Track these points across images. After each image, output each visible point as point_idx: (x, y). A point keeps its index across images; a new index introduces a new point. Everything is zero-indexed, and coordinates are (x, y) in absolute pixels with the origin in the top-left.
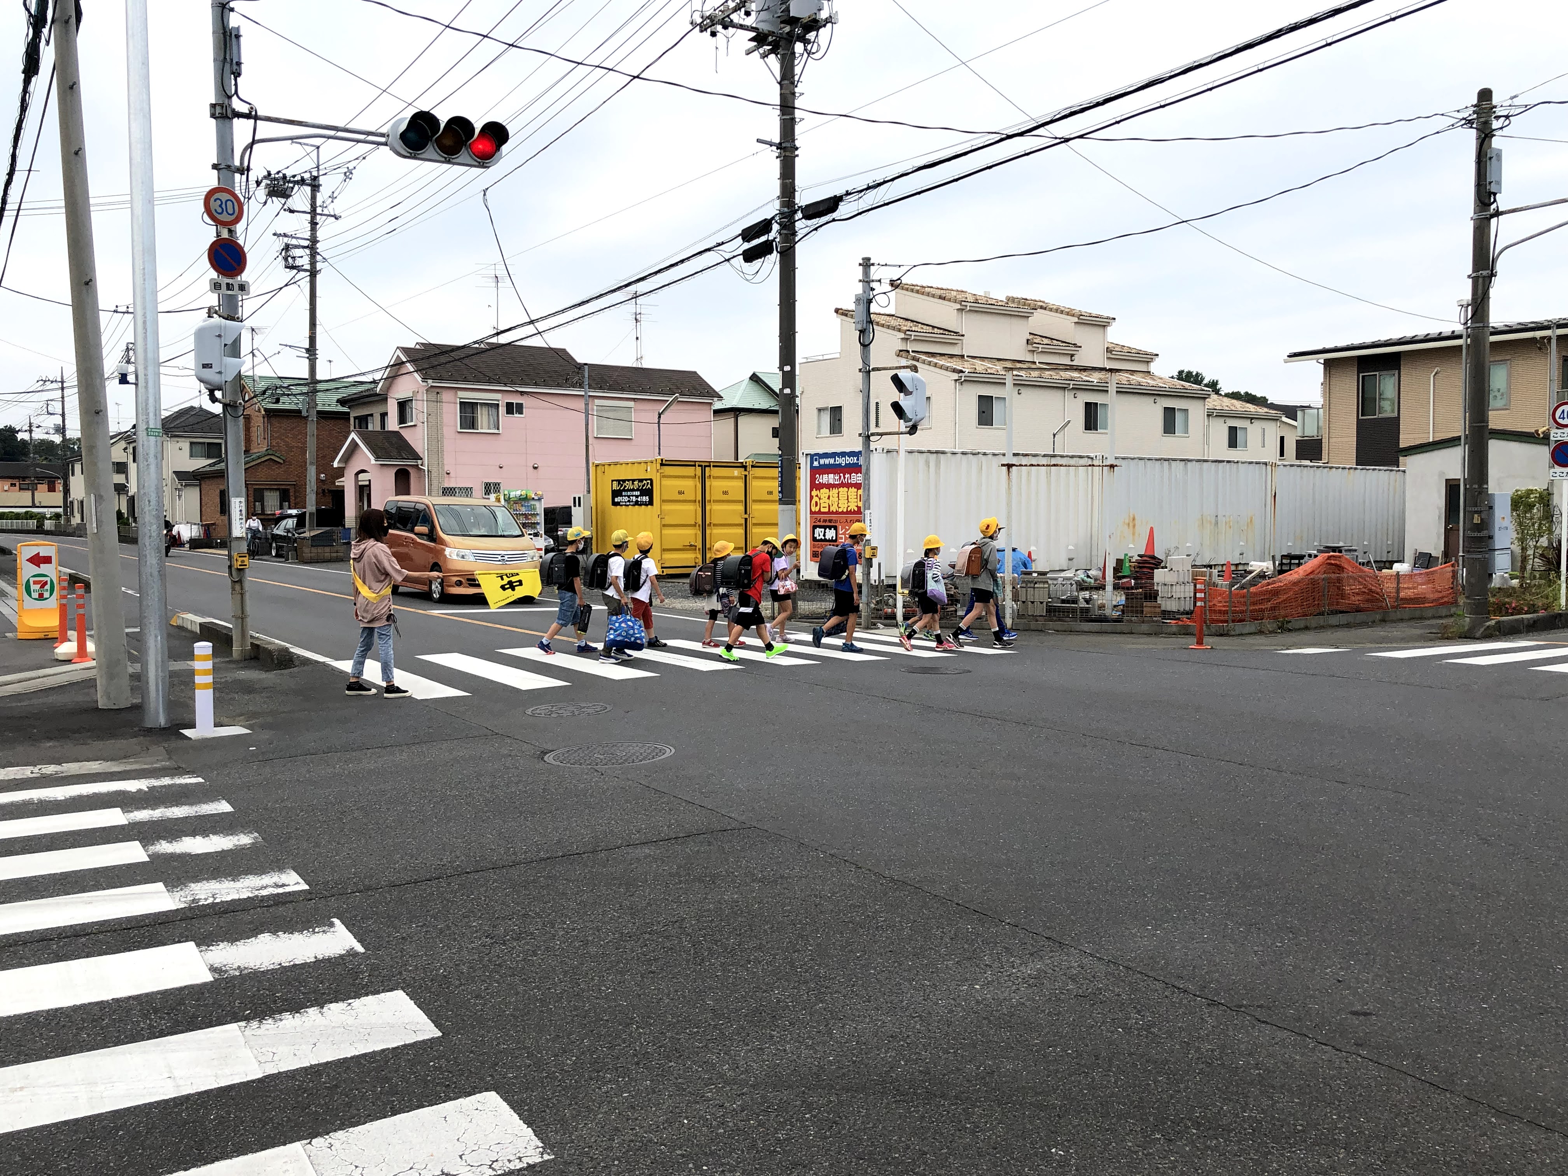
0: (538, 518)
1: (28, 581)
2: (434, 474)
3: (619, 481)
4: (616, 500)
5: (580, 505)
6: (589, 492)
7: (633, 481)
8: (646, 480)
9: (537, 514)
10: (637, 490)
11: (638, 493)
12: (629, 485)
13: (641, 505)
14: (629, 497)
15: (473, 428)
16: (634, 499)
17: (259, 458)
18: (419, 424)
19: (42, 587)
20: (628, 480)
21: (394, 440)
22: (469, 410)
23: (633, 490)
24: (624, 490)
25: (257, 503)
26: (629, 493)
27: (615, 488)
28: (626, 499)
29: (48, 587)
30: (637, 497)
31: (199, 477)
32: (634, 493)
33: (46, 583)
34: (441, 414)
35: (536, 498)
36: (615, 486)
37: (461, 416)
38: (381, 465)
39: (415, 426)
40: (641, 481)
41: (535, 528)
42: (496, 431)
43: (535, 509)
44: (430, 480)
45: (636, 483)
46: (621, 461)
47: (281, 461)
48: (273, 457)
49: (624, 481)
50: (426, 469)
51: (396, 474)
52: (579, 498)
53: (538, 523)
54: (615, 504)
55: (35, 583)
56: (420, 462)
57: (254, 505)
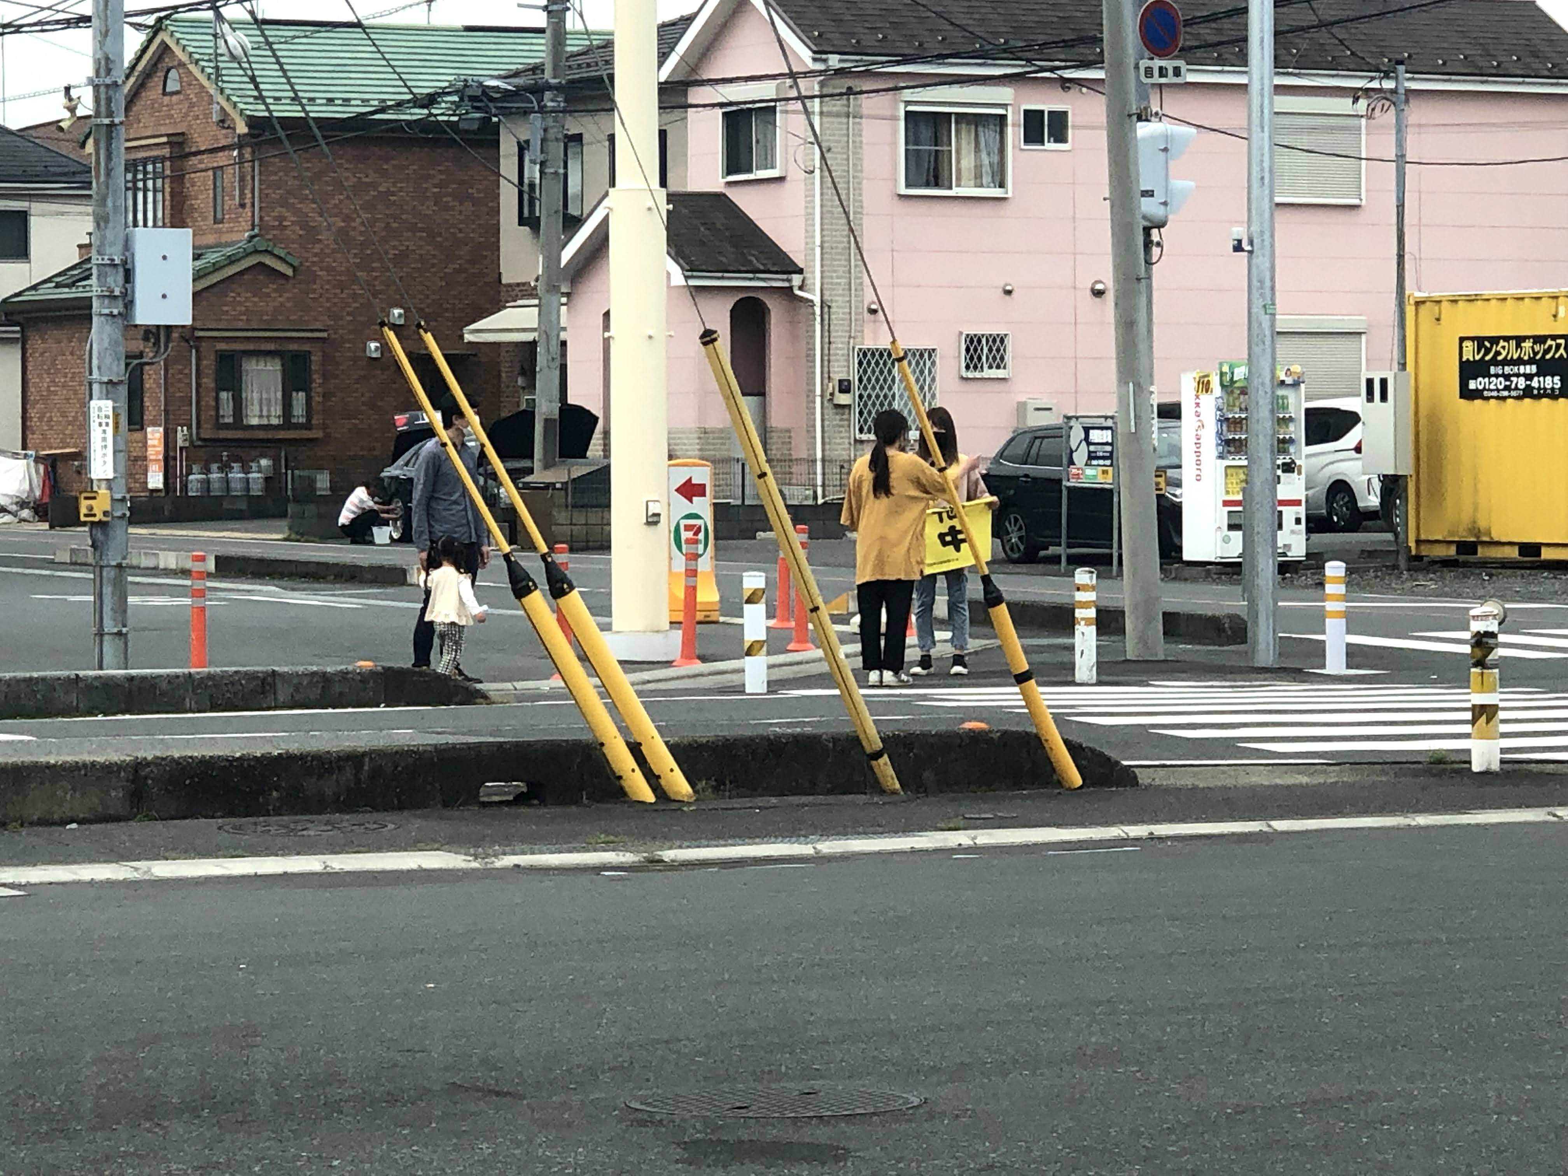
0: (1292, 427)
1: (678, 526)
2: (838, 312)
3: (1480, 341)
4: (1472, 385)
5: (1384, 398)
6: (1403, 366)
7: (1520, 340)
8: (1554, 337)
9: (1291, 419)
10: (1531, 361)
11: (1534, 369)
12: (1507, 350)
13: (1539, 397)
14: (1507, 377)
15: (937, 185)
16: (1522, 383)
17: (232, 260)
18: (796, 175)
19: (696, 533)
20: (1507, 339)
21: (720, 220)
22: (926, 133)
23: (1520, 362)
24: (1494, 362)
25: (224, 395)
26: (1507, 370)
27: (1468, 355)
28: (1501, 383)
29: (701, 536)
30: (1529, 377)
31: (20, 318)
32: (1522, 369)
33: (699, 530)
34: (859, 146)
35: (1289, 381)
36: (1470, 352)
37: (907, 151)
38: (697, 287)
39: (781, 179)
40: (1539, 339)
41: (1285, 451)
42: (997, 192)
43: (1285, 408)
44: (826, 330)
45: (1527, 344)
46: (1486, 293)
47: (289, 272)
48: (268, 261)
49: (1495, 340)
50: (817, 300)
51: (732, 311)
52: (1384, 382)
53: (1291, 441)
54: (1467, 394)
55: (688, 528)
56: (796, 279)
57: (217, 399)
